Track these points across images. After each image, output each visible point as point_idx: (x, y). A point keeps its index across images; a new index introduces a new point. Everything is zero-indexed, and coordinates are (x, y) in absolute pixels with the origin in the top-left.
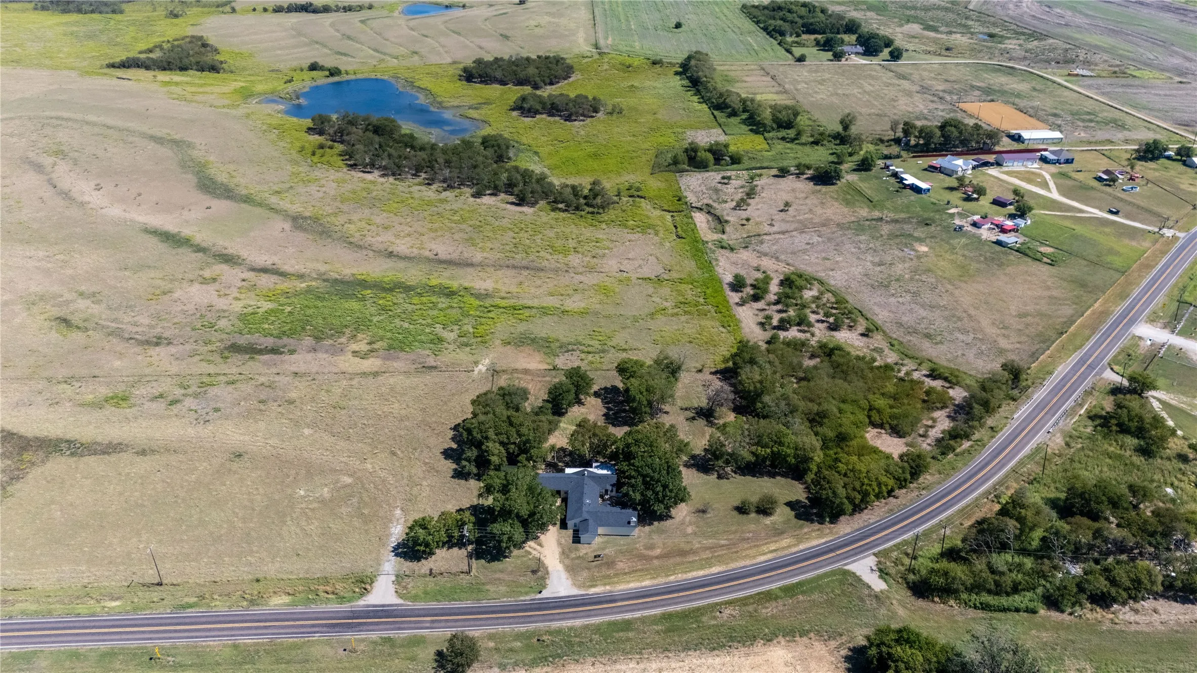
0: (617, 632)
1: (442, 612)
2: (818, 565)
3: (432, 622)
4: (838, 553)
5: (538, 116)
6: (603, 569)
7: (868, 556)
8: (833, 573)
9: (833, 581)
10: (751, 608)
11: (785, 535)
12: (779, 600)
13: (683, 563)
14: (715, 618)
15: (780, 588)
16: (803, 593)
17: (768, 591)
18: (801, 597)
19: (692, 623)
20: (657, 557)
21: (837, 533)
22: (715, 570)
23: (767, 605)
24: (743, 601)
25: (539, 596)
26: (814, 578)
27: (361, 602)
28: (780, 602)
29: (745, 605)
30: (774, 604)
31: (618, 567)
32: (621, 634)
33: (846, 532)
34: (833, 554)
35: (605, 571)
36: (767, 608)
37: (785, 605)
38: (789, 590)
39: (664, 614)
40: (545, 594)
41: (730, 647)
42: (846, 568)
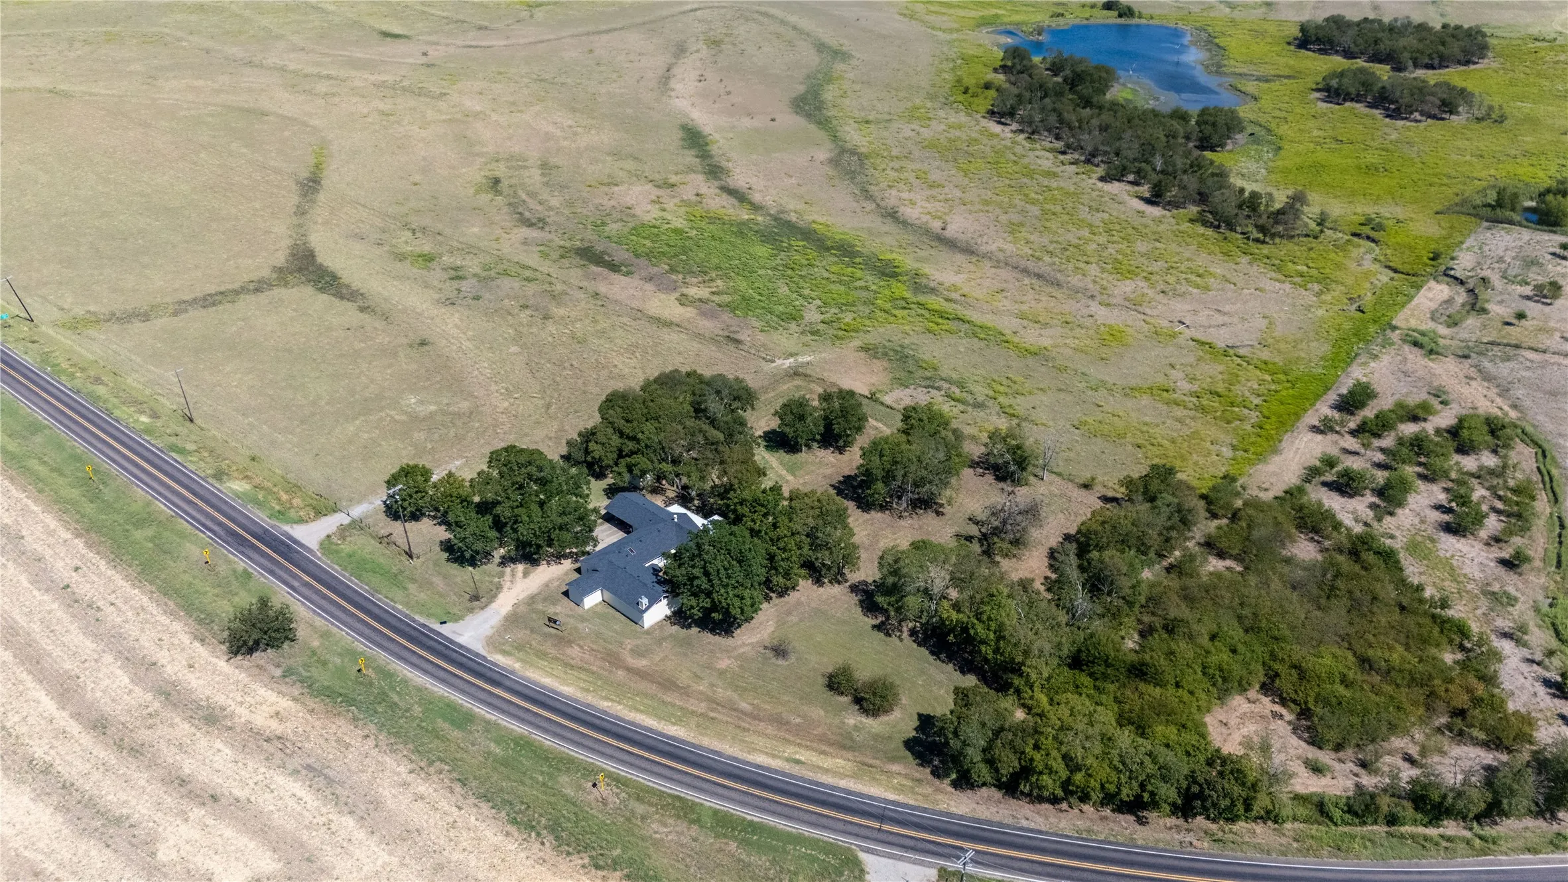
0: (445, 719)
1: (329, 580)
2: (824, 821)
3: (307, 585)
4: (885, 827)
5: (1348, 104)
6: (549, 643)
7: (930, 865)
8: (829, 849)
9: (813, 860)
10: (640, 809)
11: (850, 755)
12: (695, 827)
13: (653, 697)
14: (579, 787)
15: (716, 812)
16: (745, 843)
17: (695, 804)
18: (733, 846)
19: (542, 773)
20: (629, 670)
21: (936, 802)
22: (673, 730)
23: (671, 821)
24: (641, 794)
25: (437, 627)
26: (789, 834)
27: (287, 528)
28: (694, 830)
29: (639, 799)
30: (682, 826)
31: (569, 651)
32: (446, 726)
33: (954, 810)
34: (876, 825)
35: (549, 647)
36: (665, 825)
37: (695, 840)
38: (723, 823)
39: (522, 737)
40: (446, 630)
41: (538, 834)
42: (862, 856)
